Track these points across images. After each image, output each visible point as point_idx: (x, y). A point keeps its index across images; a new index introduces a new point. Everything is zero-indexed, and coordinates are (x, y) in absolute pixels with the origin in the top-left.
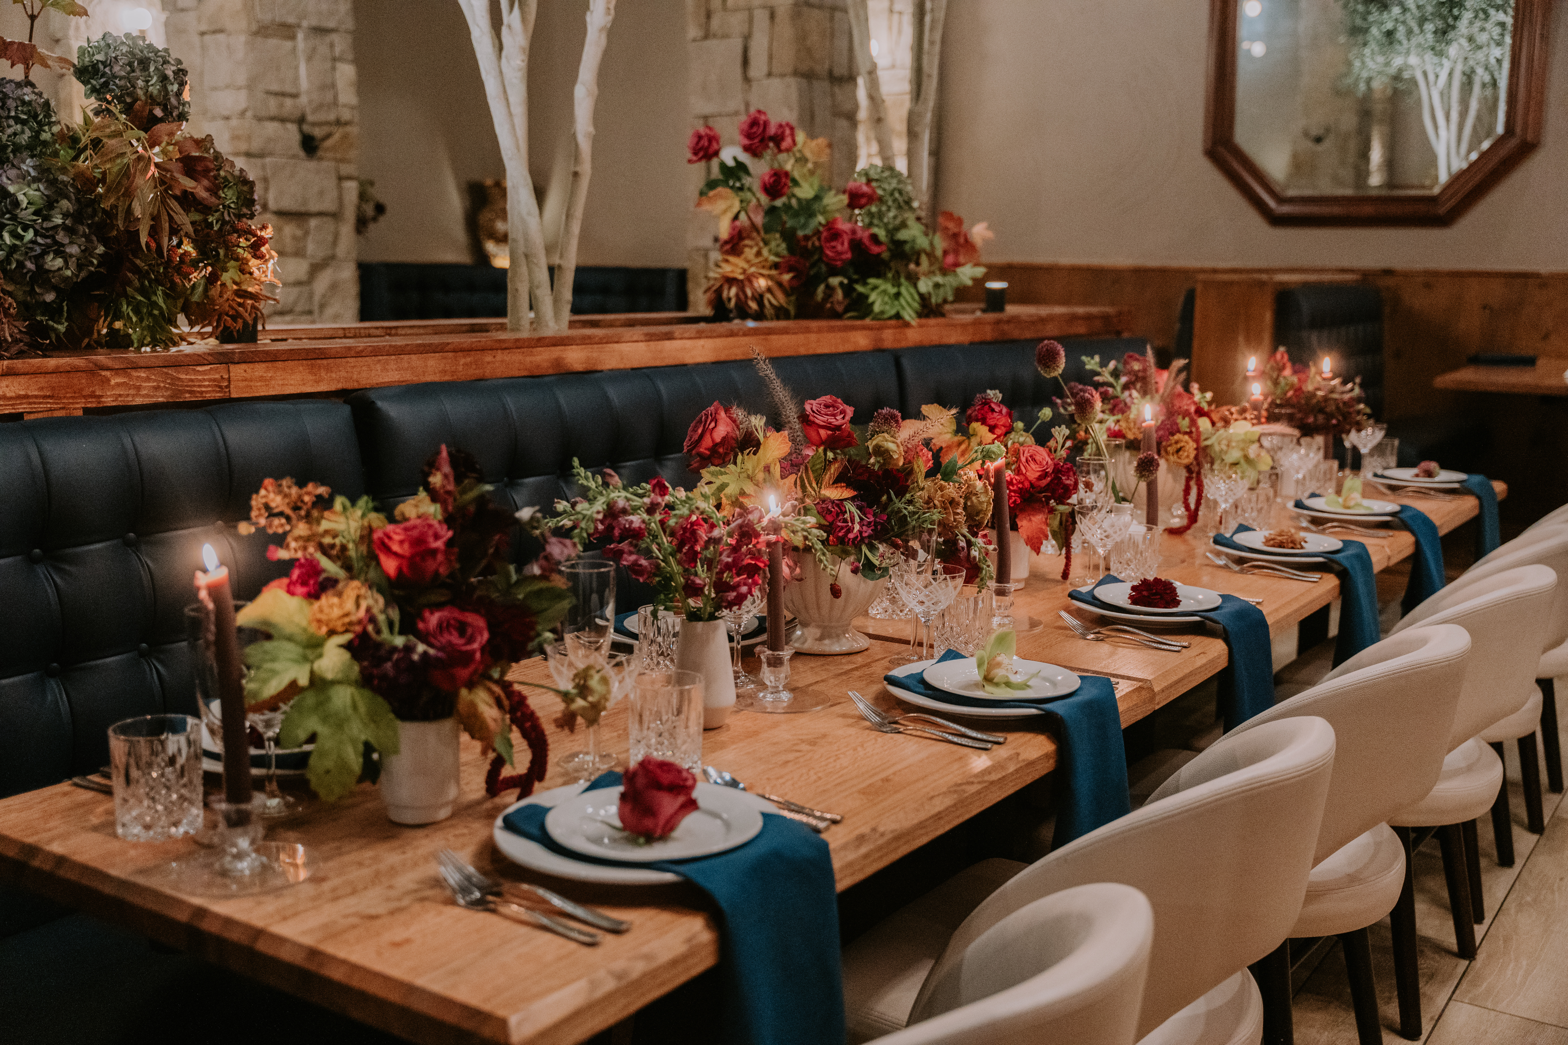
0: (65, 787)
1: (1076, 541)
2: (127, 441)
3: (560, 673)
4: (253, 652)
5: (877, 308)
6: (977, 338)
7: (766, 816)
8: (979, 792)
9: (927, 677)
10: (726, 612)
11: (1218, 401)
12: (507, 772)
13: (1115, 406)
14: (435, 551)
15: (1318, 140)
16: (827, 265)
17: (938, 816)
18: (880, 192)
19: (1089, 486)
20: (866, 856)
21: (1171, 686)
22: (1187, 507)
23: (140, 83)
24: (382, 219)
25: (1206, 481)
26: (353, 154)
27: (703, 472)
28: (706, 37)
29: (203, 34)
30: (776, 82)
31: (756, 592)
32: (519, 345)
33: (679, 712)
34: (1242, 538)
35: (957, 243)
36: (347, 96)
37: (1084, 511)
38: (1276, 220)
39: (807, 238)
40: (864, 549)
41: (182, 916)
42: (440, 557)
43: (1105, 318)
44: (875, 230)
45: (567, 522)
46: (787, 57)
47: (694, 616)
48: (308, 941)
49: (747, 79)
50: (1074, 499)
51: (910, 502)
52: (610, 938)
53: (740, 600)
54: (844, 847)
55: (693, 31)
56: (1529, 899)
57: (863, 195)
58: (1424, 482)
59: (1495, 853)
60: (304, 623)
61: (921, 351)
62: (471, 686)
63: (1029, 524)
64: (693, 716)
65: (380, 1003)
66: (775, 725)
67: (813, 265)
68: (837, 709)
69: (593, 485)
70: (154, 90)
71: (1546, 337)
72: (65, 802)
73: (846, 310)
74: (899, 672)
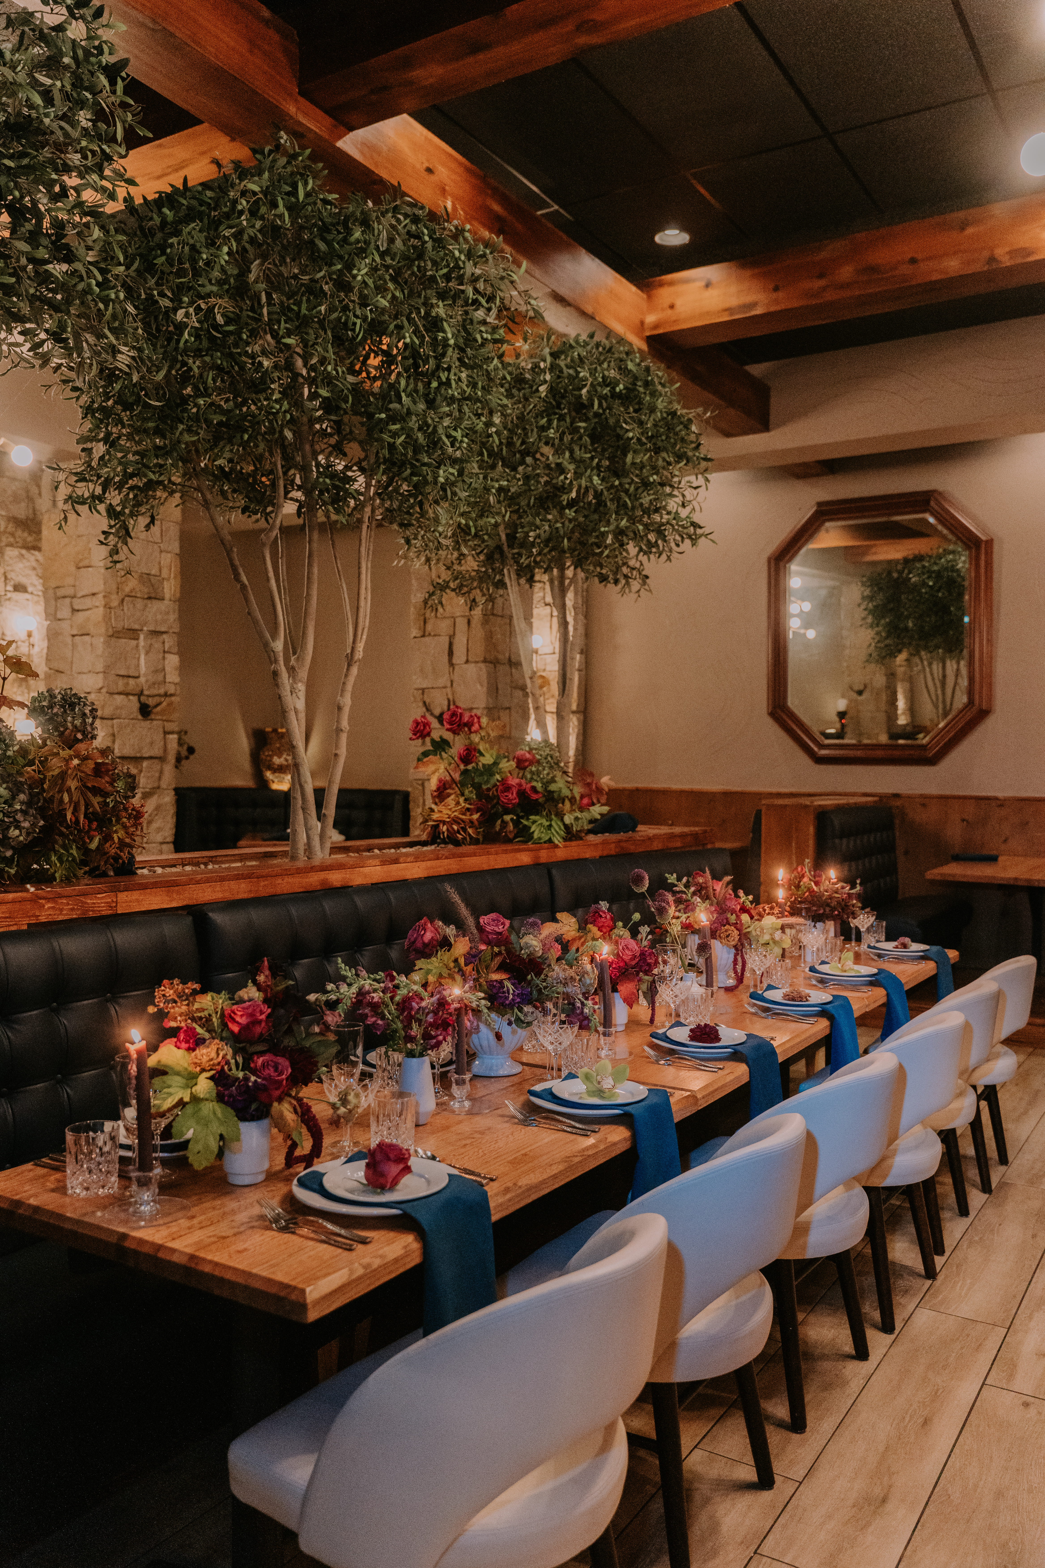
0: (29, 1166)
1: (658, 999)
2: (55, 944)
3: (330, 1091)
4: (157, 1081)
5: (536, 836)
6: (605, 853)
7: (450, 1175)
8: (580, 1162)
9: (554, 1090)
10: (429, 1052)
11: (756, 901)
12: (298, 1152)
13: (687, 906)
14: (260, 1022)
15: (860, 693)
16: (502, 807)
17: (555, 1177)
18: (538, 757)
19: (665, 962)
20: (510, 1200)
21: (709, 1094)
22: (736, 972)
23: (69, 719)
24: (192, 757)
25: (746, 957)
26: (176, 716)
27: (417, 962)
28: (423, 636)
29: (73, 636)
30: (471, 667)
31: (449, 1039)
32: (299, 871)
33: (401, 1115)
34: (769, 995)
35: (591, 789)
36: (173, 677)
37: (663, 979)
38: (820, 760)
39: (489, 790)
40: (516, 1010)
41: (113, 1239)
42: (263, 1024)
43: (695, 835)
44: (534, 784)
45: (333, 997)
46: (478, 650)
47: (411, 1054)
48: (189, 1250)
49: (451, 664)
50: (655, 971)
51: (544, 980)
52: (360, 1246)
53: (438, 1044)
54: (496, 1195)
55: (415, 632)
56: (977, 1238)
57: (526, 760)
58: (900, 952)
59: (956, 1207)
60: (186, 1065)
61: (565, 864)
62: (280, 1100)
63: (626, 988)
64: (409, 1116)
65: (232, 1285)
66: (460, 1122)
67: (494, 807)
68: (499, 1112)
69: (349, 974)
70: (78, 722)
71: (1005, 841)
72: (31, 1174)
73: (516, 837)
74: (538, 1088)
